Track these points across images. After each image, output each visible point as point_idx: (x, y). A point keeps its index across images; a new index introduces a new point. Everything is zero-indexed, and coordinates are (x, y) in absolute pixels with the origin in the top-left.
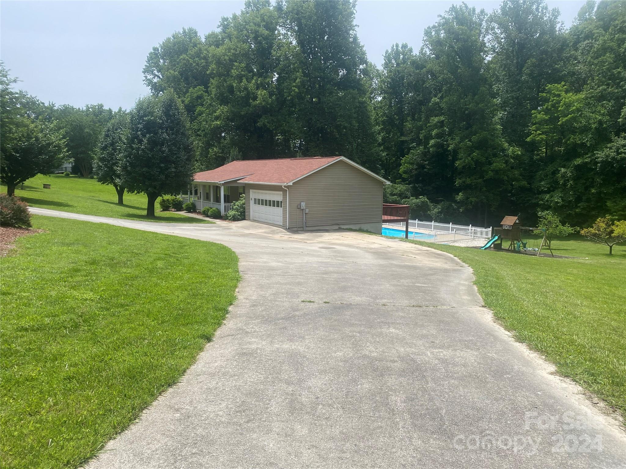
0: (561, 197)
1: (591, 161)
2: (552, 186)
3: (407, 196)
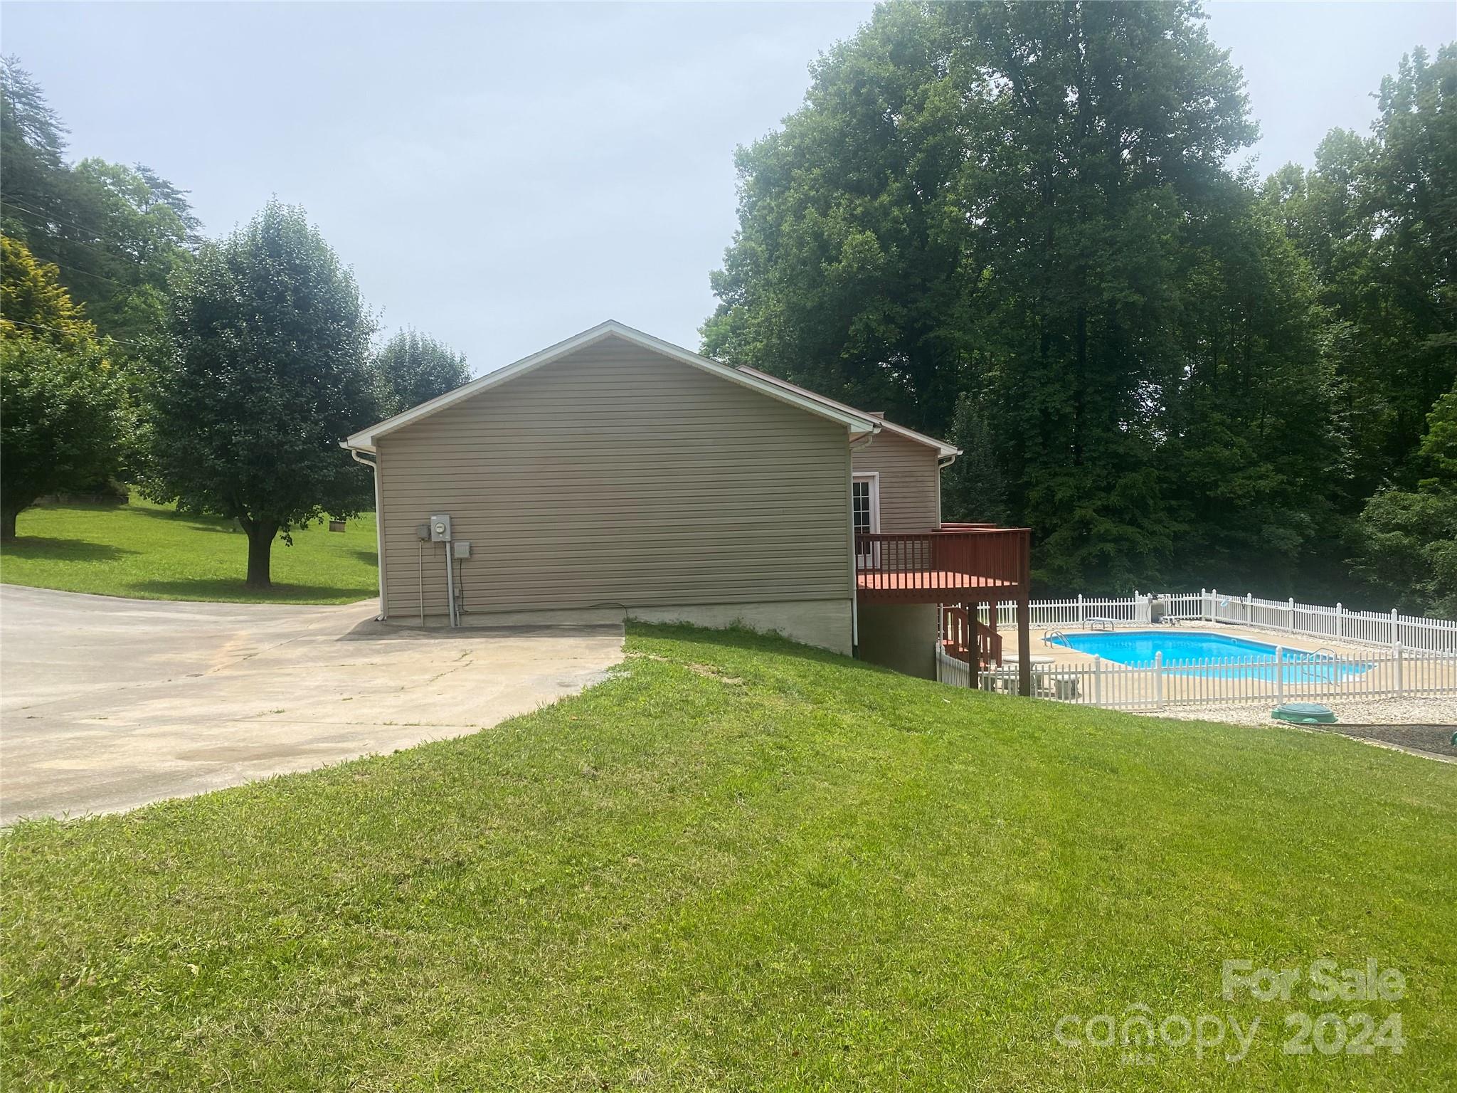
3: (1448, 532)
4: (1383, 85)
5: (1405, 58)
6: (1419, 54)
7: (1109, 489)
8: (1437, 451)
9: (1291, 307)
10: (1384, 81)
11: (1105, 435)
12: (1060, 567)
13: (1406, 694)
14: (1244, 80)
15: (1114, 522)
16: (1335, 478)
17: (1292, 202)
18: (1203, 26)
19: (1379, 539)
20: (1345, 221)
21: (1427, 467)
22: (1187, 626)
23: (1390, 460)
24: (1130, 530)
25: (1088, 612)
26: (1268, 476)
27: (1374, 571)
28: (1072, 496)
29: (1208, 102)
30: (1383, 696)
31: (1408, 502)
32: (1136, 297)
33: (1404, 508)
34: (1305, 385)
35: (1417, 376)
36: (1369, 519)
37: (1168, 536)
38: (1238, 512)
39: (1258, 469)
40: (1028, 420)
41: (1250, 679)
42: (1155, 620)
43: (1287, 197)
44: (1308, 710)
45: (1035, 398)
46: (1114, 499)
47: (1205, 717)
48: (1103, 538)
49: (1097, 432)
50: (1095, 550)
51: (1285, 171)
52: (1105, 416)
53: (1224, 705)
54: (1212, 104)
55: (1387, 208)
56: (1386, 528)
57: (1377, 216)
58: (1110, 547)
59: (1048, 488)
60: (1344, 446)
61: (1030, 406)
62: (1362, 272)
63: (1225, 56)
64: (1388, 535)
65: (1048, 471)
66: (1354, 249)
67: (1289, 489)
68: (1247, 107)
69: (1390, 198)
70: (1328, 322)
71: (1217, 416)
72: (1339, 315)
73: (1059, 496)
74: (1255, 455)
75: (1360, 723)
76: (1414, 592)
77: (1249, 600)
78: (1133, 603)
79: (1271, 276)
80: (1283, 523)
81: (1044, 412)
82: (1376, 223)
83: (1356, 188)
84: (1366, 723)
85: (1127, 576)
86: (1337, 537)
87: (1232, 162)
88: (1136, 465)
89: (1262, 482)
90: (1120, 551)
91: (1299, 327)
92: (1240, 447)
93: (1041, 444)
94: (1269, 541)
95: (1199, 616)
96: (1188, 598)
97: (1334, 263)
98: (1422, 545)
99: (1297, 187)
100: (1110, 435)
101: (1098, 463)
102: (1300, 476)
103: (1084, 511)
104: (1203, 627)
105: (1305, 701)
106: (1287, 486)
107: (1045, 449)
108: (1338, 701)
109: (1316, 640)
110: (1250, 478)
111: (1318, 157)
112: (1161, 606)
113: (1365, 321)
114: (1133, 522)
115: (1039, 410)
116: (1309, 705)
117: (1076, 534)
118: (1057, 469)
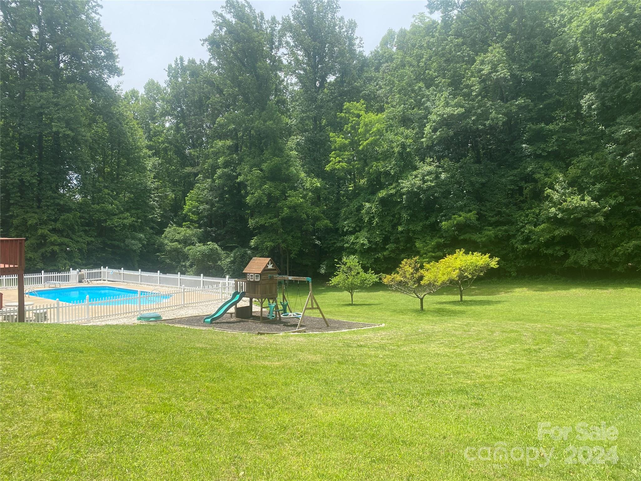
0: (366, 238)
1: (396, 193)
2: (357, 226)
3: (193, 243)
4: (169, 67)
5: (177, 59)
6: (182, 59)
7: (55, 221)
8: (189, 212)
9: (136, 148)
10: (169, 65)
11: (54, 195)
12: (30, 258)
13: (186, 305)
14: (116, 48)
15: (58, 236)
16: (152, 220)
17: (135, 105)
18: (99, 19)
19: (170, 245)
20: (155, 117)
21: (185, 218)
22: (95, 283)
23: (173, 214)
24: (66, 240)
25: (47, 279)
26: (128, 218)
27: (168, 258)
28: (36, 223)
29: (101, 53)
30: (178, 307)
31: (180, 231)
32: (69, 132)
33: (178, 233)
34: (142, 181)
35: (182, 183)
36: (166, 237)
37: (84, 243)
38: (115, 233)
39: (124, 215)
40: (12, 184)
41: (127, 304)
42: (80, 281)
43: (133, 102)
44: (152, 315)
45: (16, 173)
46: (58, 225)
47: (110, 323)
48: (53, 244)
49: (50, 193)
50: (49, 249)
51: (132, 91)
52: (53, 186)
53: (117, 317)
54: (103, 54)
55: (171, 115)
56: (172, 241)
57: (167, 118)
58: (56, 248)
59: (23, 218)
60: (157, 208)
61: (13, 177)
62: (162, 139)
63: (108, 35)
64: (173, 244)
65: (23, 210)
66: (159, 129)
67: (136, 224)
68: (118, 60)
69: (172, 112)
70: (149, 157)
71: (106, 191)
72: (154, 155)
73: (30, 222)
74: (122, 209)
75: (171, 318)
76: (182, 266)
77: (122, 271)
78: (69, 274)
79: (128, 134)
80: (134, 238)
81: (21, 181)
82: (167, 121)
83: (160, 105)
84: (173, 318)
85: (65, 261)
86: (154, 244)
87: (112, 82)
88: (69, 210)
89: (125, 221)
90: (62, 250)
91: (139, 157)
92: (116, 205)
93: (19, 196)
94: (128, 246)
95: (100, 279)
96: (95, 271)
97: (152, 133)
98: (185, 248)
99: (137, 99)
100: (57, 195)
101: (50, 208)
102: (140, 219)
103: (43, 231)
104: (102, 284)
105: (150, 312)
106: (135, 223)
107: (21, 199)
108: (162, 311)
109: (150, 287)
110: (120, 218)
111: (145, 89)
112: (83, 275)
113: (162, 159)
114: (68, 236)
115: (18, 179)
116: (151, 313)
117: (38, 242)
118: (28, 210)
